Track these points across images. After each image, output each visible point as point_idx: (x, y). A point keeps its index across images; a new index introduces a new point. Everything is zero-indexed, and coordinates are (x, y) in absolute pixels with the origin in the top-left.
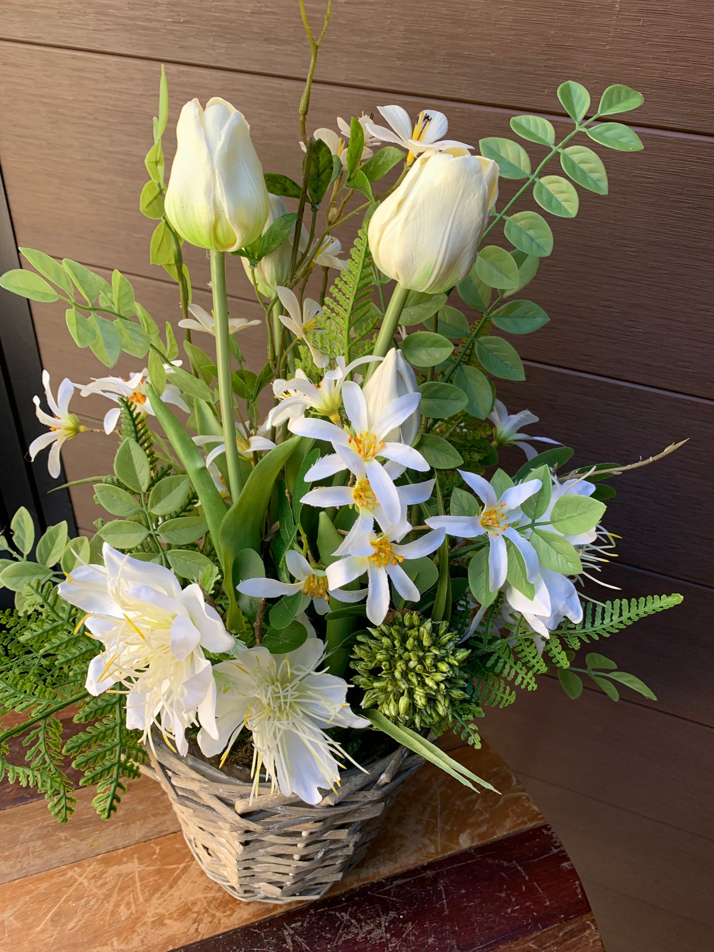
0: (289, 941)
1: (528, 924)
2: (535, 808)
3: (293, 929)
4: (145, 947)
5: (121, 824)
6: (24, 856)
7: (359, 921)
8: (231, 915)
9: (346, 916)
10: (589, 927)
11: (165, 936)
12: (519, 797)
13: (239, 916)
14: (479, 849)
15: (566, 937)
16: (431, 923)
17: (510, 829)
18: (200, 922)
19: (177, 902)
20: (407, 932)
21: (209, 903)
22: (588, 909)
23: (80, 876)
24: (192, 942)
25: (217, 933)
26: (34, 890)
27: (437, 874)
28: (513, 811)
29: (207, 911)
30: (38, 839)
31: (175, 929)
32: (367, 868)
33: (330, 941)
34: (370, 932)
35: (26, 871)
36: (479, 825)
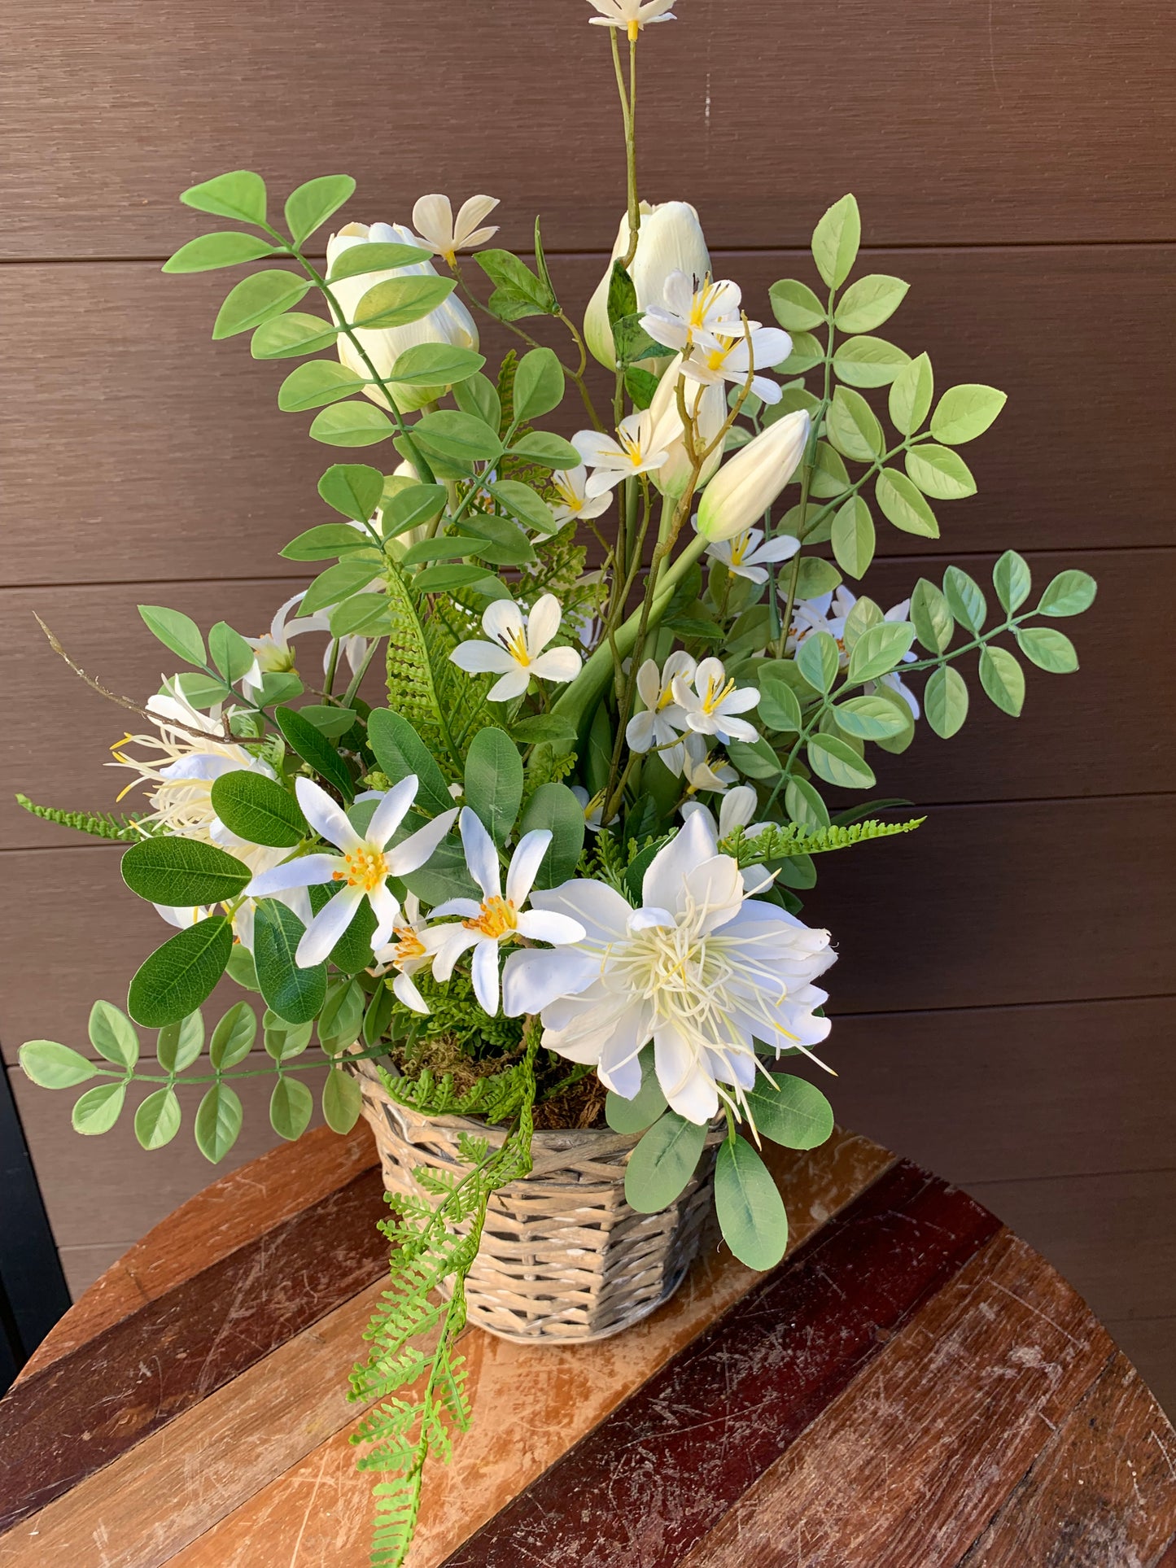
0: (668, 1415)
1: (944, 1267)
2: (879, 1147)
3: (664, 1399)
4: (471, 1514)
5: (338, 1387)
6: (206, 1490)
7: (744, 1353)
9: (725, 1356)
10: (1011, 1241)
11: (493, 1489)
12: (855, 1144)
13: (583, 1418)
14: (841, 1216)
15: (993, 1261)
16: (833, 1316)
17: (865, 1180)
18: (532, 1449)
19: (484, 1441)
20: (809, 1338)
21: (531, 1421)
22: (1001, 1224)
23: (316, 1476)
24: (535, 1477)
25: (564, 1451)
26: (252, 1526)
27: (807, 1261)
28: (858, 1160)
29: (533, 1433)
30: (216, 1460)
31: (502, 1473)
32: (718, 1292)
33: (721, 1390)
35: (222, 1508)
36: (825, 1190)
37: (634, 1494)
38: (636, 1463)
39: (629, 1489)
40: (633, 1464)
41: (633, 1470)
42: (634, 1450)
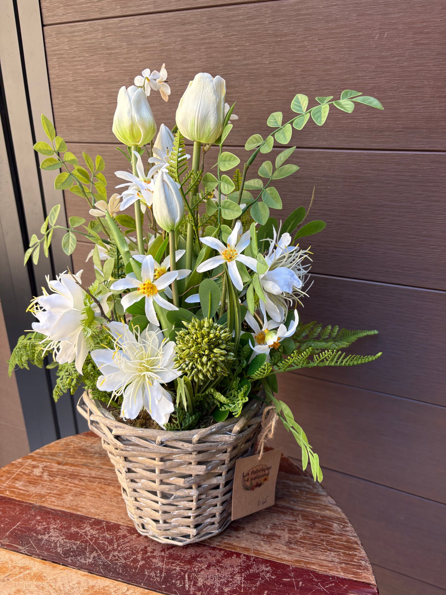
0: (92, 556)
3: (86, 560)
8: (107, 586)
9: (59, 549)
13: (103, 583)
16: (31, 524)
20: (43, 527)
34: (57, 537)
37: (128, 552)
38: (116, 557)
39: (127, 555)
40: (117, 558)
41: (119, 557)
42: (111, 561)
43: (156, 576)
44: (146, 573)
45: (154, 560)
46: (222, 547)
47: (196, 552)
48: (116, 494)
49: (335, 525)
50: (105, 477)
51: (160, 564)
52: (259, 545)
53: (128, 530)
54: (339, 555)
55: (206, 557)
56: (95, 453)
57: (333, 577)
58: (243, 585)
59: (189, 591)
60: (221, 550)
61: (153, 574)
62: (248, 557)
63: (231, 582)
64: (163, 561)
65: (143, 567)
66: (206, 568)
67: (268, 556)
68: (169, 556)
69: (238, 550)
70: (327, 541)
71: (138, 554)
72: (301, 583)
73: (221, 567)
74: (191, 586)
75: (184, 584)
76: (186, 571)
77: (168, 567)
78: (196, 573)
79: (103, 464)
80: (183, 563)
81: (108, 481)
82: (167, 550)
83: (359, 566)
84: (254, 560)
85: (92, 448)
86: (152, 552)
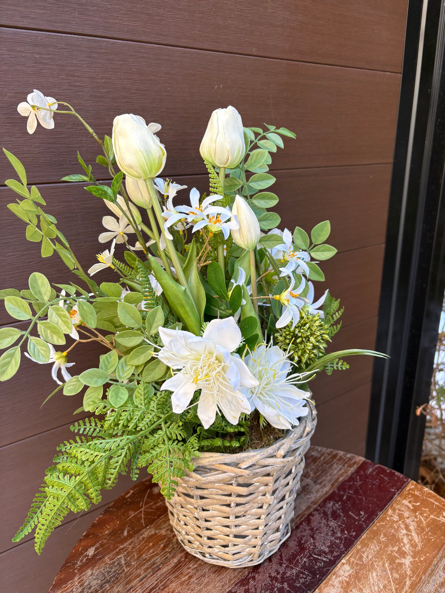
43: (306, 578)
44: (299, 585)
45: (288, 575)
46: (299, 522)
47: (295, 541)
48: (186, 583)
49: (313, 453)
50: (151, 587)
51: (294, 571)
52: (309, 499)
53: (241, 586)
54: (337, 463)
55: (304, 536)
56: (101, 586)
57: (353, 474)
58: (339, 523)
59: (330, 560)
60: (301, 523)
61: (302, 581)
62: (316, 510)
63: (333, 529)
64: (292, 568)
65: (290, 585)
66: (313, 540)
67: (321, 497)
68: (290, 561)
69: (307, 513)
70: (324, 463)
71: (274, 585)
72: (350, 491)
73: (317, 530)
74: (326, 556)
75: (323, 560)
76: (311, 555)
77: (300, 566)
78: (315, 549)
79: (128, 583)
80: (301, 554)
81: (160, 586)
82: (282, 561)
83: (350, 459)
84: (321, 508)
85: (90, 588)
86: (278, 573)
